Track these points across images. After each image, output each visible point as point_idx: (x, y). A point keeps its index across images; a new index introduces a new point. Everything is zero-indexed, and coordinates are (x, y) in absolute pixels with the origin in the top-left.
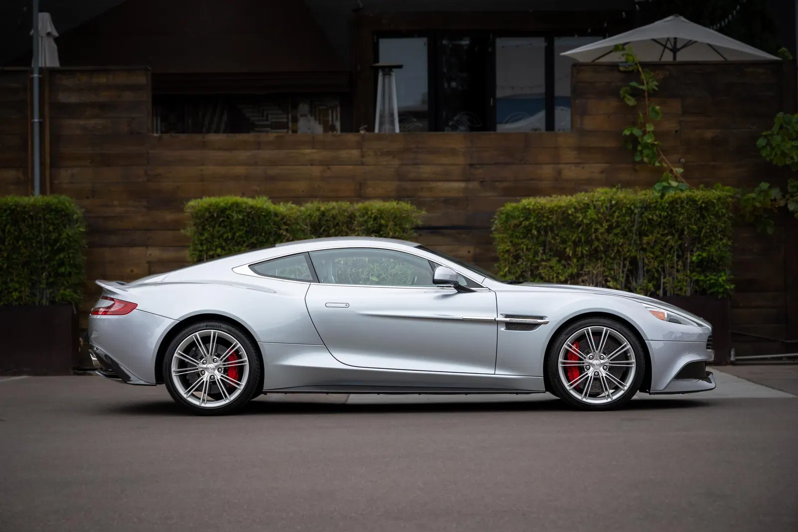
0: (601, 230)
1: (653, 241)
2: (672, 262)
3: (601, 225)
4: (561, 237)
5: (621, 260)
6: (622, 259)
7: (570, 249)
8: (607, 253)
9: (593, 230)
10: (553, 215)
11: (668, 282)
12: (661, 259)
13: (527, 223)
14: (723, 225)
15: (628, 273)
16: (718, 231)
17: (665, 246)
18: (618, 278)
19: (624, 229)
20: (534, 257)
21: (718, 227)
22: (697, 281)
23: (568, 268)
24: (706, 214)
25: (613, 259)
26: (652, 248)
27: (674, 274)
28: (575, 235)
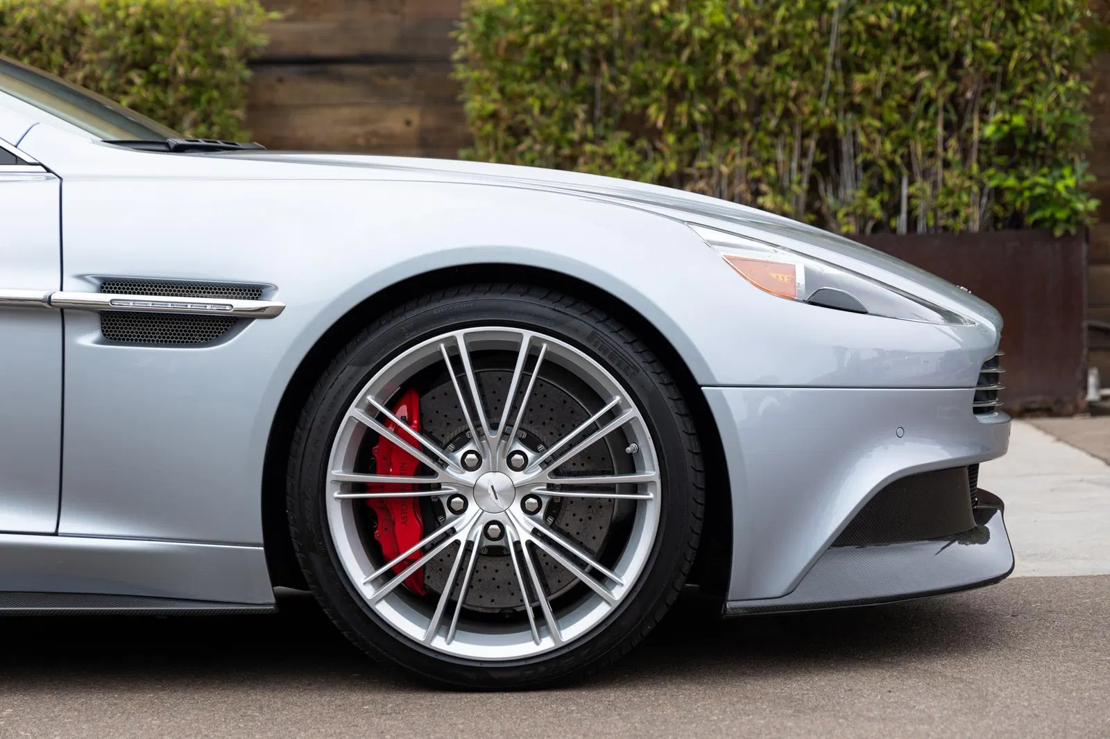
0: (740, 56)
1: (880, 84)
2: (931, 141)
3: (742, 43)
4: (634, 77)
5: (794, 138)
6: (798, 132)
7: (660, 110)
8: (756, 120)
9: (719, 57)
10: (610, 16)
11: (920, 193)
12: (903, 131)
13: (541, 38)
14: (1067, 41)
15: (814, 171)
16: (1054, 57)
17: (913, 99)
18: (786, 184)
19: (800, 53)
20: (564, 130)
21: (1055, 46)
22: (998, 192)
23: (655, 161)
24: (1022, 11)
25: (776, 134)
26: (878, 103)
27: (936, 174)
28: (671, 71)
